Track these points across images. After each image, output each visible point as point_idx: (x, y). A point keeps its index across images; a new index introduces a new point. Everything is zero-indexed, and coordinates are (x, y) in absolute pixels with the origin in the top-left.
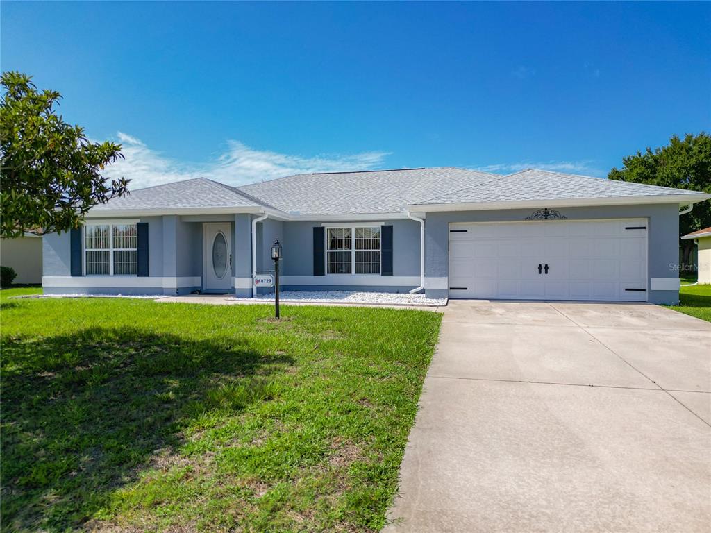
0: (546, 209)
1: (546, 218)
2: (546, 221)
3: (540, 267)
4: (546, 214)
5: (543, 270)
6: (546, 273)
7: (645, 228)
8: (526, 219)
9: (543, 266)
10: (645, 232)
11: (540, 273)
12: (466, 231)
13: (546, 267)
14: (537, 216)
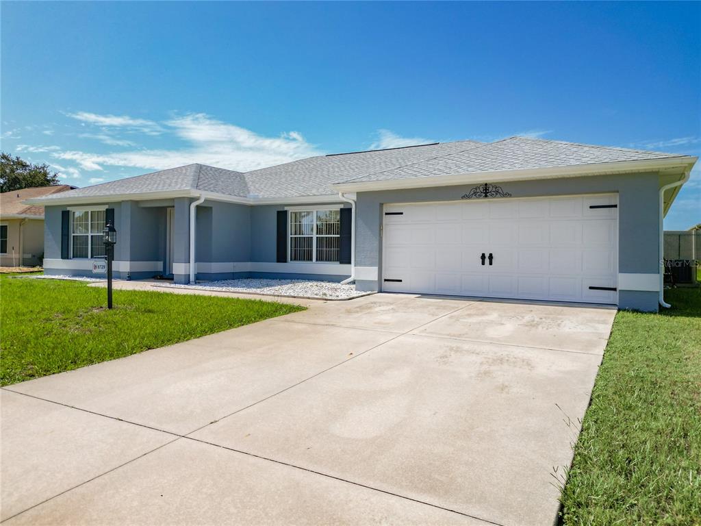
0: (486, 184)
1: (486, 196)
2: (486, 200)
3: (483, 257)
4: (486, 191)
5: (487, 261)
6: (491, 264)
7: (616, 206)
8: (463, 197)
9: (487, 256)
10: (616, 212)
11: (483, 264)
13: (491, 257)
14: (475, 193)
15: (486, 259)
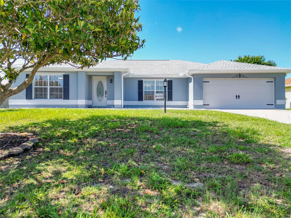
0: (240, 74)
1: (240, 77)
2: (240, 78)
6: (239, 98)
8: (233, 77)
9: (238, 96)
10: (273, 83)
11: (237, 98)
12: (209, 82)
13: (239, 96)
14: (236, 76)
15: (238, 97)
